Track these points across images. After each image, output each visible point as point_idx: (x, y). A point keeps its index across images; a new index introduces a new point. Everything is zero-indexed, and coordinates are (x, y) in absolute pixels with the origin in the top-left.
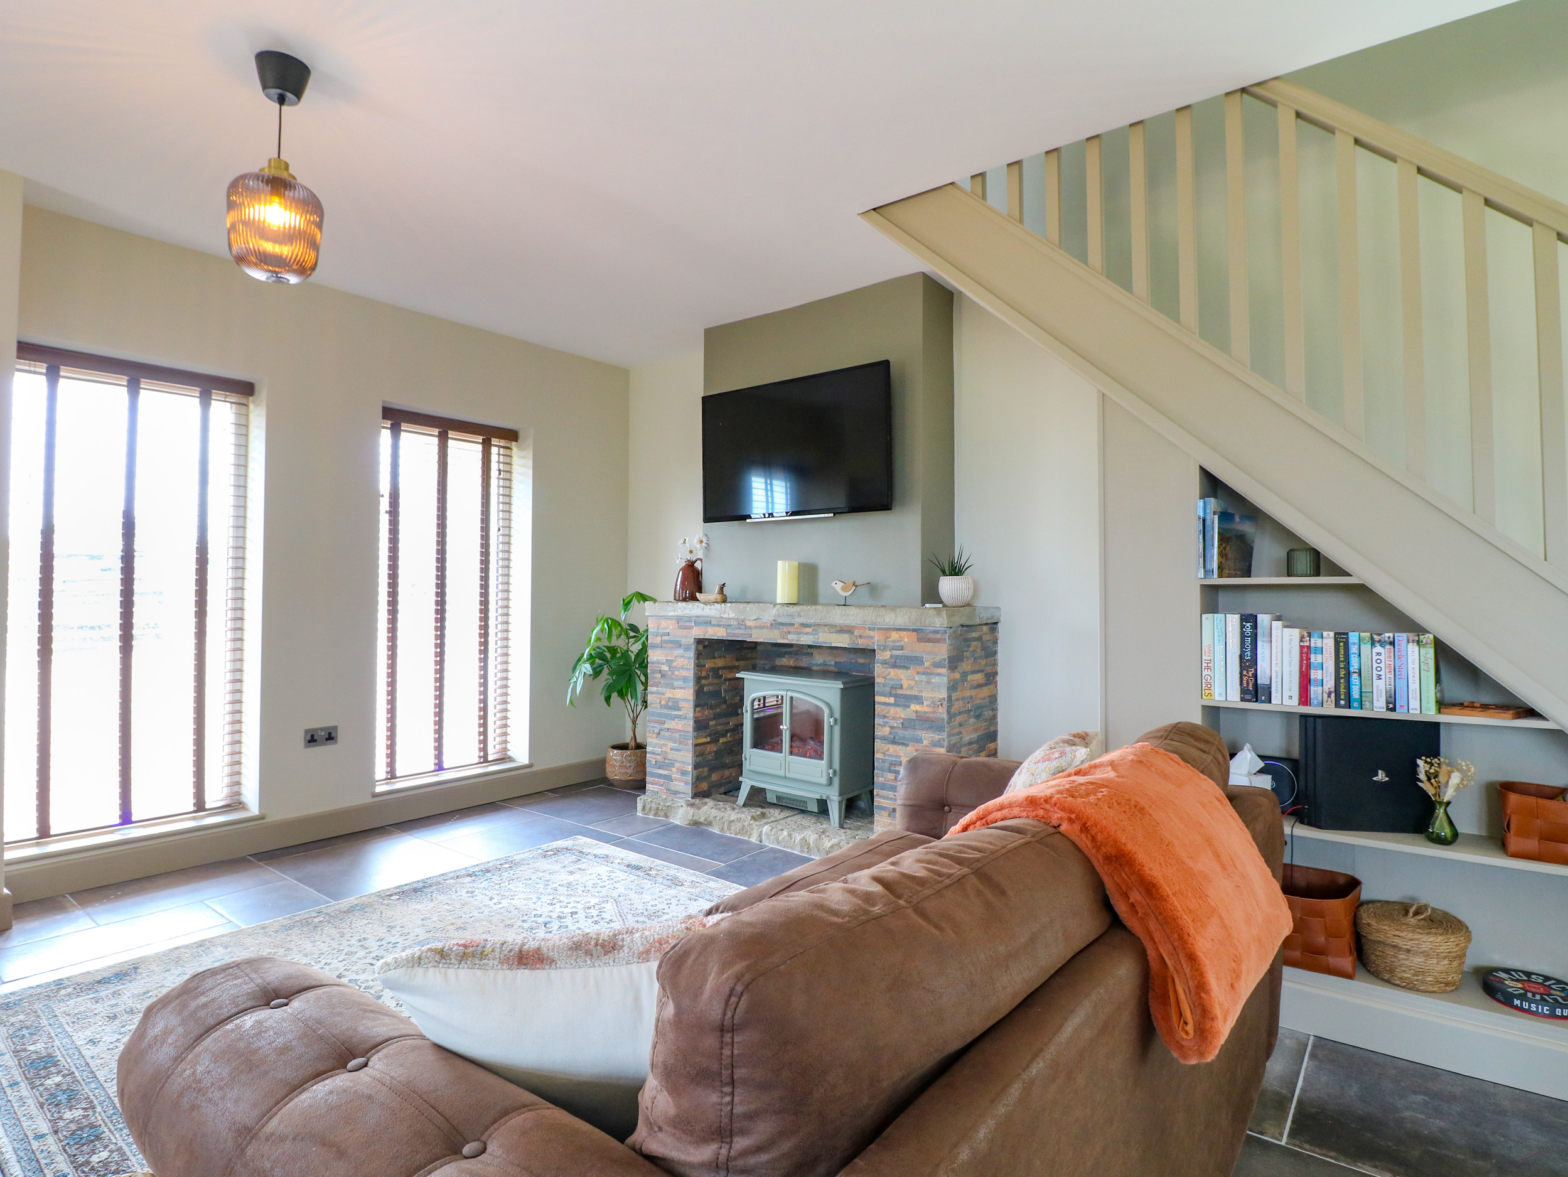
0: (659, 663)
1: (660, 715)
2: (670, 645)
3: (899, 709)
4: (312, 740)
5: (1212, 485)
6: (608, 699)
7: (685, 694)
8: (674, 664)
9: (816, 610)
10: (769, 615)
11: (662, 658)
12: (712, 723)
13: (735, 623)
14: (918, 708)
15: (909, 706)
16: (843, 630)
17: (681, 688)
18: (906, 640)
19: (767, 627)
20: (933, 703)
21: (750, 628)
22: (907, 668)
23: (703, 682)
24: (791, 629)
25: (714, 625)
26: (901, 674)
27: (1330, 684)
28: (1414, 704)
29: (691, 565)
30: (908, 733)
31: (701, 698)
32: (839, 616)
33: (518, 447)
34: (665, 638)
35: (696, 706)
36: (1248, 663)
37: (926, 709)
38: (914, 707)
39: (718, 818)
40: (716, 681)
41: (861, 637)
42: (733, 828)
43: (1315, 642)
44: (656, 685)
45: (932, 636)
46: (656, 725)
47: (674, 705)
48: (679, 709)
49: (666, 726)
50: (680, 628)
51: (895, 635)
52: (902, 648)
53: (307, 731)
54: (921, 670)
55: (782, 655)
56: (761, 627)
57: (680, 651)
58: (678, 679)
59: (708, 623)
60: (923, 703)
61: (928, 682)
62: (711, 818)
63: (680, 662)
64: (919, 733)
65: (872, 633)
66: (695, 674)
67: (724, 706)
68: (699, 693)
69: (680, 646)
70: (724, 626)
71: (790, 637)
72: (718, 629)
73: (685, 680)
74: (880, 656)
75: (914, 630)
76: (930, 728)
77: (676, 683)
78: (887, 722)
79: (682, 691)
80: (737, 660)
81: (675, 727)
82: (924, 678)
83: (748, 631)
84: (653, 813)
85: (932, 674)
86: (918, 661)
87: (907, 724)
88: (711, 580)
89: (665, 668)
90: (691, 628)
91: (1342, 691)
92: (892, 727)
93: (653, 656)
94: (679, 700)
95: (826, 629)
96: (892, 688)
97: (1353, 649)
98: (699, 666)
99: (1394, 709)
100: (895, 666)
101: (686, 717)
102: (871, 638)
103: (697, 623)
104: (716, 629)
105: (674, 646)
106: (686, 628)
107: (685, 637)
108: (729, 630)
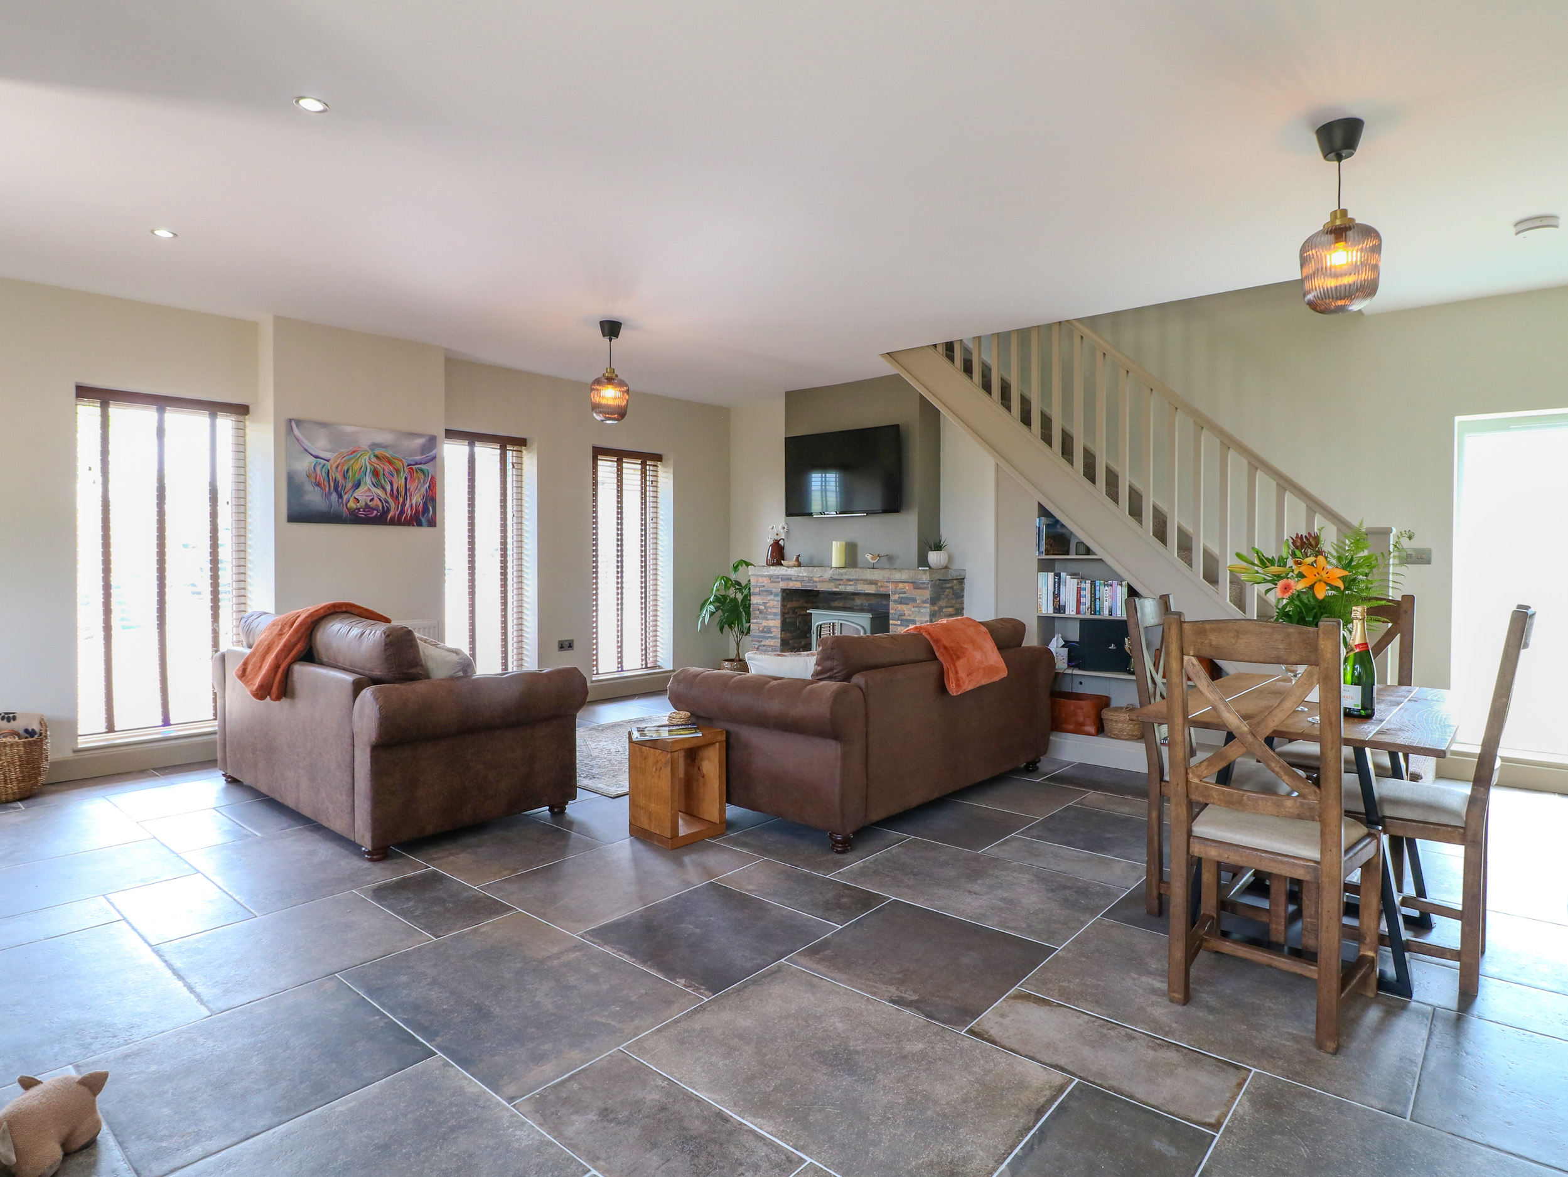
0: (757, 604)
1: (758, 637)
2: (765, 593)
3: (903, 628)
4: (562, 647)
5: (1043, 512)
6: (721, 629)
7: (775, 623)
8: (768, 605)
9: (856, 571)
10: (828, 574)
11: (760, 602)
12: (791, 642)
13: (807, 579)
16: (871, 583)
17: (772, 620)
18: (907, 588)
19: (826, 582)
21: (816, 582)
22: (908, 604)
23: (786, 616)
24: (841, 582)
25: (793, 581)
26: (904, 608)
27: (1088, 604)
28: (1119, 612)
29: (776, 543)
31: (785, 626)
32: (869, 575)
33: (663, 466)
34: (761, 589)
35: (782, 630)
36: (1057, 595)
40: (793, 616)
41: (881, 587)
43: (1083, 585)
44: (756, 618)
45: (922, 586)
46: (757, 643)
47: (768, 630)
48: (771, 633)
49: (763, 643)
50: (772, 582)
51: (901, 585)
52: (905, 593)
53: (559, 642)
54: (915, 605)
55: (836, 600)
56: (823, 582)
57: (772, 597)
58: (770, 614)
59: (789, 579)
61: (919, 612)
63: (771, 604)
65: (888, 584)
66: (781, 611)
67: (799, 632)
68: (784, 622)
69: (772, 594)
70: (800, 581)
71: (840, 587)
72: (796, 583)
73: (775, 614)
74: (892, 598)
75: (912, 583)
77: (769, 617)
80: (806, 602)
81: (769, 644)
82: (917, 609)
83: (815, 584)
85: (920, 607)
86: (914, 600)
88: (791, 551)
89: (762, 607)
90: (779, 582)
91: (1093, 609)
93: (755, 600)
94: (771, 627)
95: (862, 582)
96: (900, 615)
97: (1097, 588)
98: (783, 606)
99: (1111, 615)
100: (901, 603)
101: (775, 638)
102: (889, 587)
103: (782, 579)
104: (794, 583)
105: (768, 593)
106: (775, 582)
107: (775, 588)
108: (802, 584)
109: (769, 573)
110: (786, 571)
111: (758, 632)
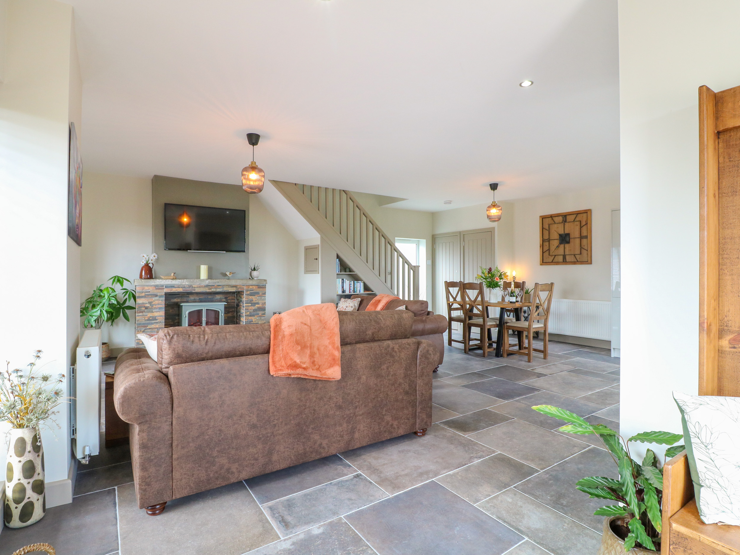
0: (143, 304)
1: (144, 324)
2: (150, 296)
3: (252, 307)
7: (160, 314)
8: (153, 303)
10: (205, 283)
11: (146, 301)
13: (188, 286)
14: (258, 306)
15: (255, 306)
16: (233, 286)
18: (254, 288)
19: (202, 287)
20: (262, 304)
21: (195, 287)
22: (255, 296)
24: (213, 287)
25: (176, 287)
26: (253, 297)
27: (352, 289)
29: (147, 265)
30: (255, 313)
32: (234, 282)
34: (146, 294)
36: (343, 287)
37: (260, 306)
41: (240, 288)
43: (351, 283)
44: (141, 312)
45: (262, 287)
46: (142, 328)
47: (154, 318)
48: (157, 320)
49: (148, 327)
50: (156, 289)
51: (251, 287)
52: (253, 290)
54: (259, 296)
56: (200, 287)
57: (157, 298)
58: (156, 308)
59: (173, 286)
60: (259, 304)
61: (261, 299)
63: (156, 302)
64: (258, 312)
66: (165, 306)
69: (156, 296)
70: (181, 287)
71: (212, 289)
72: (178, 288)
73: (160, 308)
74: (245, 293)
75: (257, 285)
76: (261, 310)
77: (154, 310)
79: (158, 313)
81: (155, 327)
82: (260, 298)
83: (194, 289)
85: (261, 296)
86: (258, 293)
87: (255, 310)
89: (146, 305)
90: (164, 289)
91: (354, 291)
92: (250, 312)
93: (140, 301)
94: (156, 317)
95: (227, 286)
96: (248, 301)
97: (355, 284)
99: (360, 292)
100: (251, 295)
101: (160, 322)
102: (244, 288)
103: (166, 287)
104: (177, 289)
105: (153, 296)
106: (160, 289)
107: (160, 293)
108: (184, 289)
109: (156, 284)
110: (172, 282)
111: (144, 320)
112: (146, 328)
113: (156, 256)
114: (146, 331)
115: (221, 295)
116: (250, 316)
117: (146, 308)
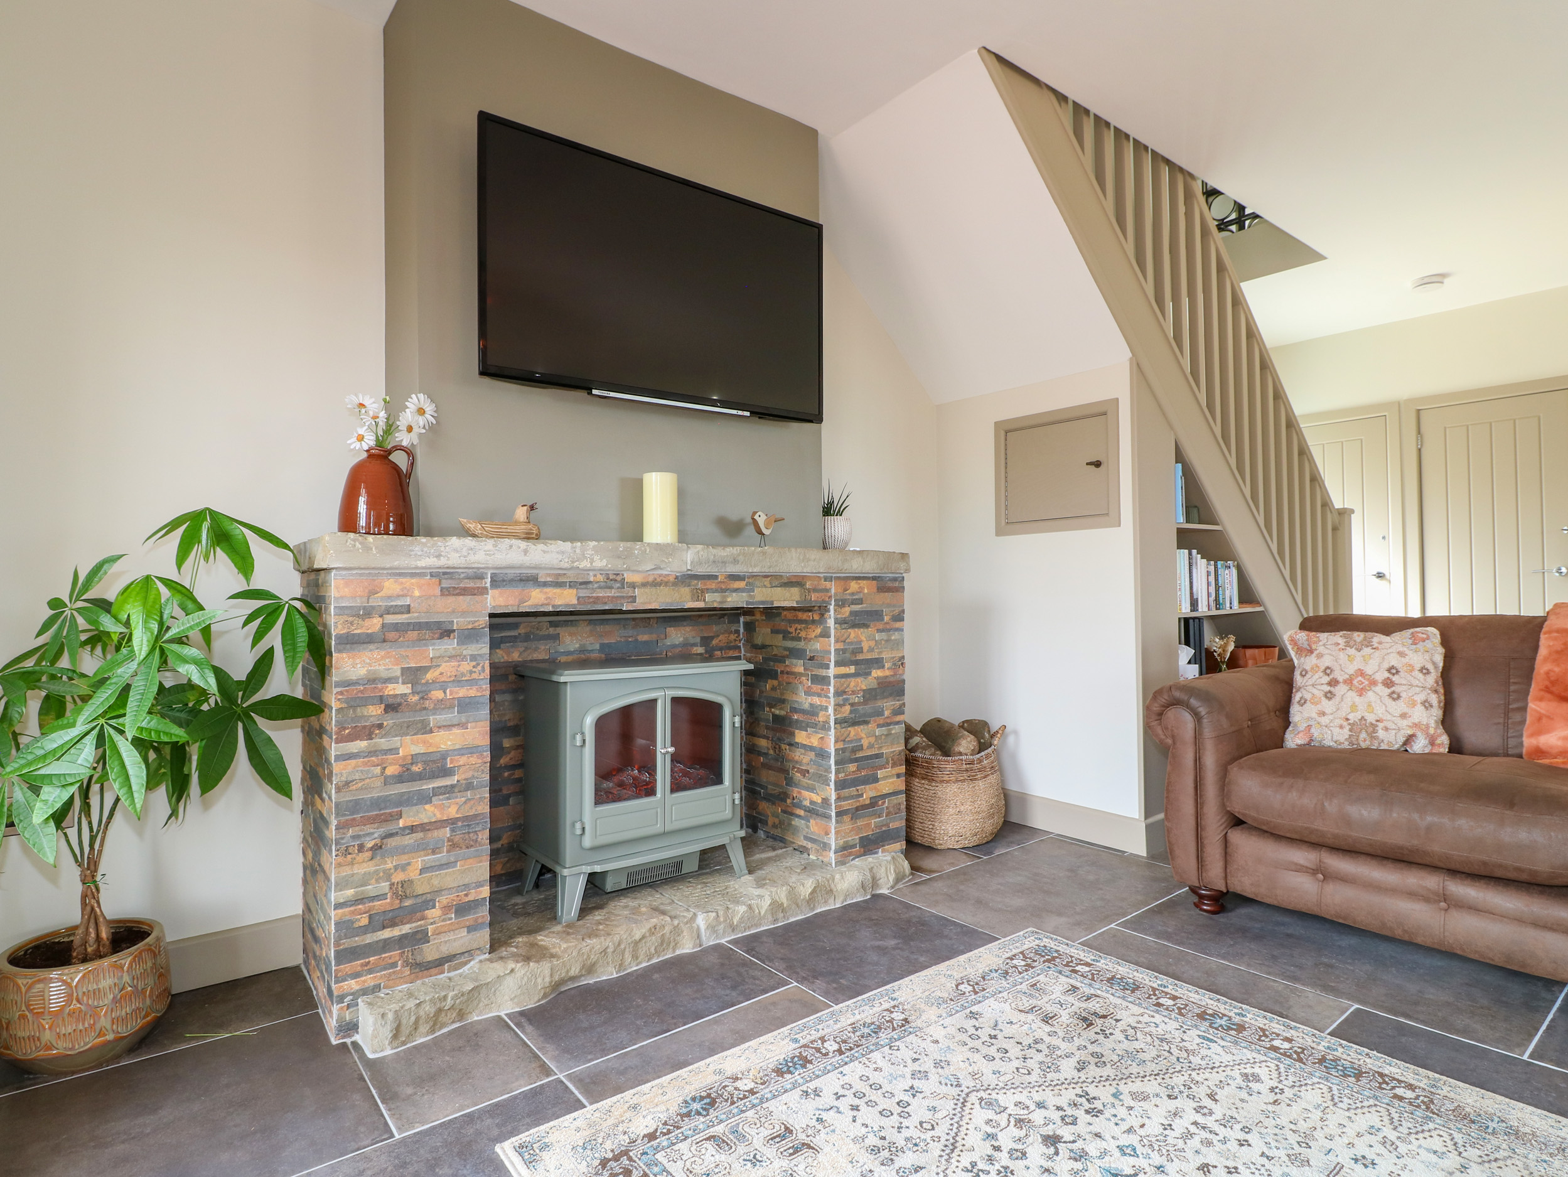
0: (375, 680)
1: (375, 802)
2: (413, 635)
3: (859, 680)
7: (468, 737)
8: (430, 676)
9: (764, 553)
11: (382, 667)
13: (600, 578)
14: (879, 673)
15: (869, 674)
16: (790, 581)
17: (449, 727)
18: (866, 591)
19: (666, 584)
20: (894, 663)
21: (633, 586)
22: (866, 626)
25: (545, 584)
26: (862, 634)
29: (380, 455)
30: (868, 708)
34: (390, 619)
36: (1191, 585)
37: (888, 673)
38: (876, 673)
39: (610, 950)
41: (815, 590)
42: (642, 954)
44: (368, 734)
45: (890, 584)
46: (368, 829)
47: (437, 766)
48: (447, 772)
49: (401, 823)
50: (446, 592)
51: (854, 586)
52: (860, 601)
54: (881, 627)
56: (655, 584)
57: (450, 645)
58: (442, 706)
59: (529, 580)
60: (883, 667)
61: (888, 640)
62: (593, 958)
63: (443, 670)
64: (879, 703)
65: (827, 585)
66: (487, 690)
69: (446, 633)
70: (572, 584)
71: (708, 597)
72: (558, 591)
73: (465, 705)
74: (838, 614)
75: (874, 578)
76: (891, 695)
77: (433, 720)
78: (847, 699)
79: (456, 731)
81: (439, 816)
82: (884, 636)
83: (628, 591)
84: (424, 1028)
85: (889, 630)
86: (876, 615)
87: (869, 695)
90: (483, 591)
92: (852, 705)
93: (355, 666)
94: (444, 756)
95: (767, 582)
96: (853, 653)
100: (854, 626)
101: (469, 786)
102: (827, 590)
103: (497, 582)
104: (551, 591)
105: (428, 634)
106: (464, 592)
107: (464, 613)
108: (583, 593)
109: (443, 562)
110: (526, 552)
111: (379, 783)
112: (391, 827)
113: (429, 408)
114: (392, 842)
115: (688, 629)
116: (855, 723)
117: (392, 707)
